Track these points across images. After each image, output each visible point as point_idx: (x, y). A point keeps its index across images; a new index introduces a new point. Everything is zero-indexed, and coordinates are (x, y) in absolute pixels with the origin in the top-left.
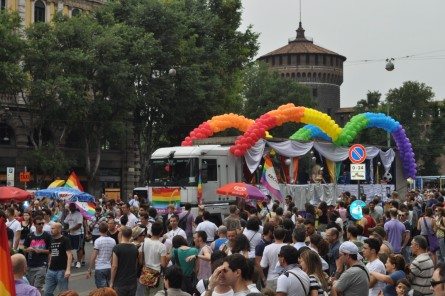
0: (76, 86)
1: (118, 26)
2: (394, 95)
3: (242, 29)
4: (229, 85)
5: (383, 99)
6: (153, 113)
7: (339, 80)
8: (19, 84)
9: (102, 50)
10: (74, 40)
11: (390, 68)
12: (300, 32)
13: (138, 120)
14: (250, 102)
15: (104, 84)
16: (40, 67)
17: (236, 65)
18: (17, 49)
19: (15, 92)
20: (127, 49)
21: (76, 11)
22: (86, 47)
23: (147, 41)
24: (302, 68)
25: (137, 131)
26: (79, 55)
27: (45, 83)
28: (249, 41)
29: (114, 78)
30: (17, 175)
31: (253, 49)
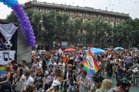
1: (127, 25)
6: (133, 37)
8: (112, 34)
9: (124, 28)
10: (120, 27)
16: (115, 31)
18: (111, 29)
19: (111, 35)
20: (128, 28)
21: (120, 23)
23: (131, 27)
25: (130, 40)
26: (121, 29)
30: (112, 47)
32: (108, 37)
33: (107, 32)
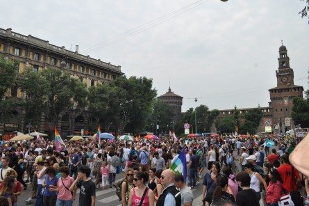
0: (103, 105)
1: (116, 87)
2: (197, 109)
3: (152, 89)
4: (148, 105)
5: (194, 110)
7: (181, 104)
9: (111, 94)
10: (102, 91)
11: (196, 101)
12: (170, 90)
13: (121, 115)
14: (155, 110)
15: (111, 105)
16: (92, 99)
17: (150, 99)
18: (86, 93)
19: (84, 107)
20: (118, 94)
21: (103, 83)
22: (106, 94)
23: (124, 92)
24: (170, 100)
25: (121, 118)
26: (104, 96)
27: (93, 104)
28: (154, 92)
29: (114, 103)
30: (84, 131)
31: (156, 94)
32: (77, 111)
33: (75, 100)
